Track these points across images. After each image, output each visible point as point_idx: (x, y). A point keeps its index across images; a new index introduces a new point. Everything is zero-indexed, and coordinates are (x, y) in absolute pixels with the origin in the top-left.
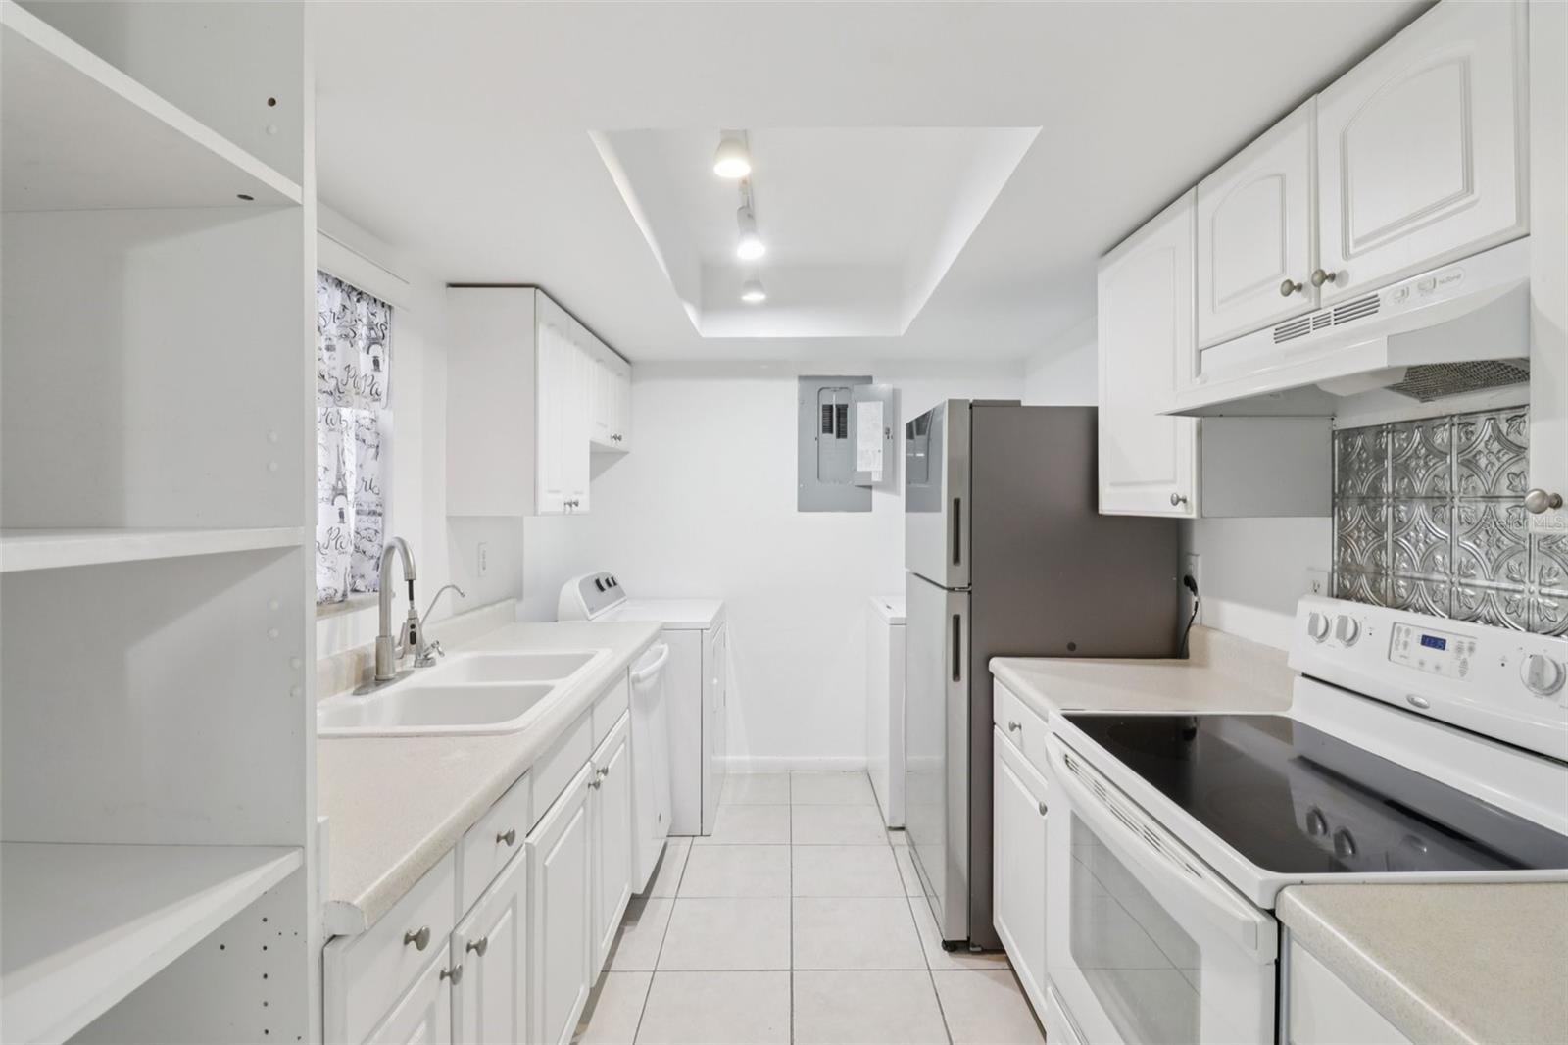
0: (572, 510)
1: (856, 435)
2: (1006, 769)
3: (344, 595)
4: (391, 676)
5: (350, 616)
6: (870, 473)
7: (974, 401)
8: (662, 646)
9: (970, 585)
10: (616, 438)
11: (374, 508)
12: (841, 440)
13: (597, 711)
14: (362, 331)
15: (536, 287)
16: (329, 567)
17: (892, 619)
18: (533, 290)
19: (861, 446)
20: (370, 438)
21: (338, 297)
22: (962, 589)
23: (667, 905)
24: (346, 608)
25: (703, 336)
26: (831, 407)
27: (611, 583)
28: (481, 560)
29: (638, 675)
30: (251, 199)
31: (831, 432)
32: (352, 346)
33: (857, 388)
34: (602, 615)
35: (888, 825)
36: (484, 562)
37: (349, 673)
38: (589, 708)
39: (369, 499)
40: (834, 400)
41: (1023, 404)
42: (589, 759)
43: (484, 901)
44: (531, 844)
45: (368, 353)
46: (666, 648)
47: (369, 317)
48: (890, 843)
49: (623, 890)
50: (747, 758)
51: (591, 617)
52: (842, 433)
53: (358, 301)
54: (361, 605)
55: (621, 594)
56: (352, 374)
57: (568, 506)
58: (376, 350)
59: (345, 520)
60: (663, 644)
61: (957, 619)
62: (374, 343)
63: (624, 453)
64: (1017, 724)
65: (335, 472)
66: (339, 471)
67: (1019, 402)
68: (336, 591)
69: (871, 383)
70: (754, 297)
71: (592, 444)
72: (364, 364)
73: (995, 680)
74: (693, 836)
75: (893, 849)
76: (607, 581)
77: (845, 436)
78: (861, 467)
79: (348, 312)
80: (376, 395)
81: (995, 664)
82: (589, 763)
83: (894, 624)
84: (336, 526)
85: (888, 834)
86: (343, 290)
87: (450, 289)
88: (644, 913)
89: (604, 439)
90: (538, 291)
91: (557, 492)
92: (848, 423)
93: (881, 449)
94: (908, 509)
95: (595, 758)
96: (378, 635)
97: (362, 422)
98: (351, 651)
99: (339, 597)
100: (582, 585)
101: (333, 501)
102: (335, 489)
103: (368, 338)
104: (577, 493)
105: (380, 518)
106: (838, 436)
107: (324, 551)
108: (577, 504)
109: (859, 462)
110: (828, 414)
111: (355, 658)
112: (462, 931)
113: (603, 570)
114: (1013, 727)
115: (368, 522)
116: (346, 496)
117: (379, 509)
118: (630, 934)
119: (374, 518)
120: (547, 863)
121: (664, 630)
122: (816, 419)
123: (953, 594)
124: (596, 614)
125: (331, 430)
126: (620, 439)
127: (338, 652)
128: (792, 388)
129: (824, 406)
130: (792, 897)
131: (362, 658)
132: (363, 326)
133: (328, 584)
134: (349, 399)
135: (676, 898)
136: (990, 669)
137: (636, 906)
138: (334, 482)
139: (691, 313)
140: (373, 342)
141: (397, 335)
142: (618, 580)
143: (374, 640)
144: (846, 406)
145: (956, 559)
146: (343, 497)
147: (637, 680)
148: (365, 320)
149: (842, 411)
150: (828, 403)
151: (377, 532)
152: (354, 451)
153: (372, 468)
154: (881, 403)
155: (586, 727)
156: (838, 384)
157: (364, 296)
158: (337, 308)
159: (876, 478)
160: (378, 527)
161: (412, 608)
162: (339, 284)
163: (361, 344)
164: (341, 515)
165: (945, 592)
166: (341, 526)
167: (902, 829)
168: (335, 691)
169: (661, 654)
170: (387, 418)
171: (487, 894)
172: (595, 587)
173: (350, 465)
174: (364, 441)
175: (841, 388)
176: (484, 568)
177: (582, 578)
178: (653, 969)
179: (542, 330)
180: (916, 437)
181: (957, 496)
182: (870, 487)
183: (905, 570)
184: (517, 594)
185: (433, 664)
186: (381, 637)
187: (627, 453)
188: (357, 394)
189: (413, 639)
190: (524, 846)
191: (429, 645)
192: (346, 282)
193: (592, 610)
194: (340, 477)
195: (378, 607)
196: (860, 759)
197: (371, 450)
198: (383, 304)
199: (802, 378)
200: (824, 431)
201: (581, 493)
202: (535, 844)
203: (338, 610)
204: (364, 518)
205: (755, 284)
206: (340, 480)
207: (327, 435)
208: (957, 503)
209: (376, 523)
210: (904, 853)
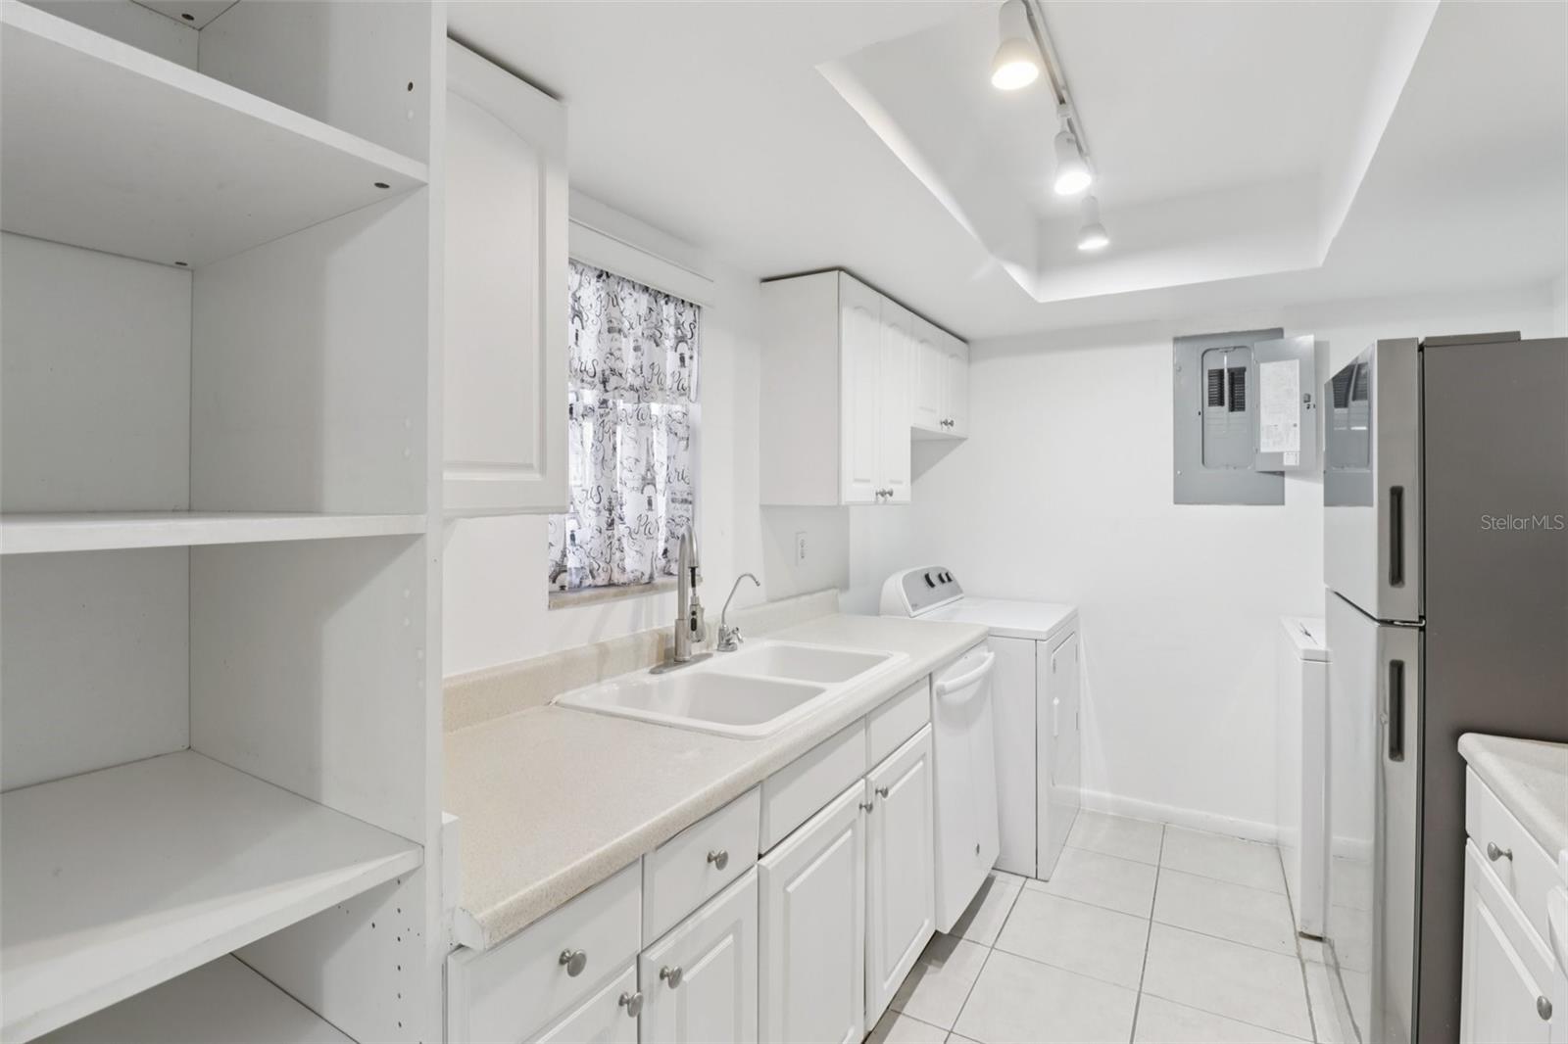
0: (886, 500)
1: (1258, 406)
2: (1485, 913)
3: (651, 577)
4: (687, 658)
5: (656, 598)
6: (1280, 455)
7: (1427, 339)
8: (986, 654)
9: (1422, 618)
10: (946, 423)
11: (685, 496)
12: (1237, 414)
13: (875, 725)
14: (670, 330)
15: (840, 269)
16: (637, 552)
17: (1306, 651)
18: (836, 272)
19: (1265, 419)
20: (681, 431)
21: (644, 300)
22: (1406, 624)
23: (980, 953)
24: (651, 590)
25: (1041, 301)
26: (1221, 372)
27: (946, 578)
28: (800, 548)
29: (943, 686)
30: (387, 187)
31: (1221, 403)
32: (657, 345)
33: (1260, 346)
34: (931, 613)
35: (1299, 929)
36: (802, 550)
37: (650, 651)
38: (862, 719)
39: (680, 487)
40: (1225, 363)
41: (1524, 337)
42: (864, 776)
43: (690, 924)
44: (764, 867)
45: (676, 351)
46: (991, 656)
47: (676, 318)
48: (1299, 956)
49: (922, 925)
50: (1108, 795)
51: (913, 614)
52: (1237, 404)
53: (666, 303)
54: (665, 588)
55: (958, 590)
56: (656, 371)
57: (879, 496)
58: (683, 348)
59: (653, 507)
60: (989, 651)
61: (1397, 668)
62: (680, 342)
63: (961, 440)
64: (1504, 849)
65: (645, 462)
66: (648, 462)
67: (1518, 334)
68: (643, 574)
69: (1282, 337)
70: (1094, 244)
71: (913, 430)
72: (671, 361)
73: (1468, 767)
74: (1027, 877)
75: (1303, 966)
76: (940, 576)
77: (1242, 408)
78: (1267, 446)
79: (654, 314)
80: (682, 390)
81: (1470, 745)
82: (863, 781)
83: (1309, 658)
84: (644, 513)
85: (1297, 940)
86: (650, 294)
87: (764, 284)
88: (952, 956)
89: (931, 424)
90: (842, 273)
91: (868, 481)
92: (1247, 391)
93: (1298, 423)
94: (1328, 503)
95: (872, 776)
96: (677, 617)
97: (674, 416)
98: (654, 630)
99: (646, 579)
100: (905, 581)
101: (642, 490)
102: (644, 479)
103: (676, 337)
104: (892, 482)
105: (690, 506)
106: (1232, 409)
107: (634, 536)
108: (891, 494)
109: (1263, 440)
110: (1216, 381)
111: (657, 637)
112: (654, 956)
113: (933, 565)
114: (1495, 854)
115: (680, 510)
116: (655, 486)
117: (690, 498)
118: (932, 976)
119: (685, 506)
120: (790, 889)
121: (986, 638)
122: (1198, 388)
123: (1390, 629)
124: (921, 611)
125: (642, 425)
126: (951, 424)
127: (644, 630)
128: (1164, 355)
129: (1210, 372)
130: (1140, 992)
131: (663, 638)
132: (671, 325)
133: (636, 566)
134: (654, 395)
135: (993, 947)
136: (1461, 750)
137: (938, 947)
138: (643, 473)
139: (1018, 275)
140: (681, 340)
141: (707, 333)
142: (954, 574)
143: (674, 624)
144: (1243, 370)
145: (1397, 576)
146: (651, 486)
147: (942, 692)
148: (672, 321)
149: (1237, 377)
150: (1217, 367)
151: (688, 519)
152: (665, 443)
153: (683, 460)
154: (1297, 361)
155: (858, 740)
156: (1232, 343)
157: (672, 299)
158: (643, 311)
159: (1290, 461)
160: (689, 515)
161: (695, 595)
162: (646, 289)
163: (669, 343)
164: (650, 503)
165: (1377, 624)
166: (649, 513)
167: (1319, 939)
168: (636, 668)
169: (982, 662)
170: (695, 410)
171: (695, 916)
172: (924, 583)
173: (660, 455)
174: (676, 434)
175: (1235, 348)
176: (803, 557)
177: (904, 574)
178: (949, 1029)
179: (845, 312)
180: (1352, 403)
181: (1397, 483)
182: (1282, 474)
183: (1324, 586)
184: (844, 585)
185: (733, 650)
186: (679, 619)
187: (964, 439)
188: (661, 389)
189: (694, 625)
190: (756, 866)
191: (730, 631)
192: (651, 287)
193: (915, 606)
194: (650, 468)
195: (676, 593)
196: (1266, 827)
197: (682, 442)
198: (691, 305)
199: (1176, 340)
200: (1211, 403)
201: (900, 482)
202: (770, 868)
203: (643, 591)
204: (678, 506)
205: (1095, 227)
206: (648, 470)
207: (637, 430)
208: (1397, 494)
209: (687, 511)
210: (1318, 975)
